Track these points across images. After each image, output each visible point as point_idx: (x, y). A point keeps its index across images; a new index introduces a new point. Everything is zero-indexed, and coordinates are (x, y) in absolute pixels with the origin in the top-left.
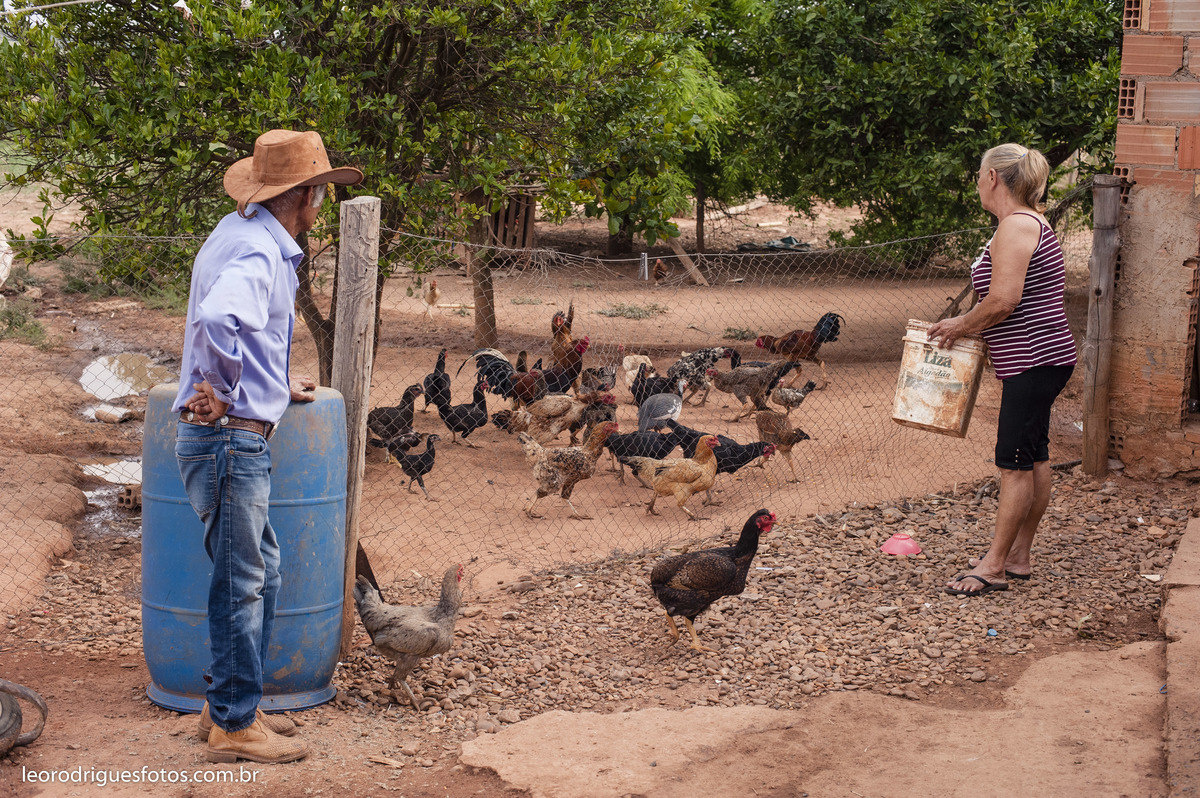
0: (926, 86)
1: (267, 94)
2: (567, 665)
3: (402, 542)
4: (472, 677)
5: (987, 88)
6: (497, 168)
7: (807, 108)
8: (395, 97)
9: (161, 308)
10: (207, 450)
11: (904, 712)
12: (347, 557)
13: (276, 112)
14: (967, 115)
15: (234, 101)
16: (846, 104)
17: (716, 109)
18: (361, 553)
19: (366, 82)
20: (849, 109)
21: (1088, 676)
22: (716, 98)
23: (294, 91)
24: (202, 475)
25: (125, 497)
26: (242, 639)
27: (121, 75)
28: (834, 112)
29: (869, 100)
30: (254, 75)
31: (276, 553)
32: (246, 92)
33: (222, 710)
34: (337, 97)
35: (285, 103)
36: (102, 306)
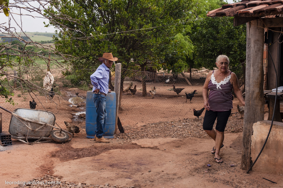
0: (225, 45)
1: (104, 48)
2: (149, 134)
3: (126, 121)
4: (135, 136)
5: (237, 45)
6: (142, 60)
7: (204, 49)
8: (125, 48)
9: (82, 89)
10: (97, 97)
11: (199, 139)
12: (116, 118)
13: (106, 51)
14: (233, 50)
15: (99, 49)
16: (212, 48)
17: (192, 50)
18: (118, 118)
19: (121, 46)
20: (212, 49)
21: (230, 136)
22: (192, 47)
23: (108, 47)
24: (96, 101)
25: (80, 116)
26: (101, 125)
27: (81, 45)
28: (209, 50)
29: (216, 47)
30: (102, 45)
31: (106, 114)
32: (101, 48)
33: (98, 135)
34: (115, 48)
35: (107, 49)
36: (71, 89)
